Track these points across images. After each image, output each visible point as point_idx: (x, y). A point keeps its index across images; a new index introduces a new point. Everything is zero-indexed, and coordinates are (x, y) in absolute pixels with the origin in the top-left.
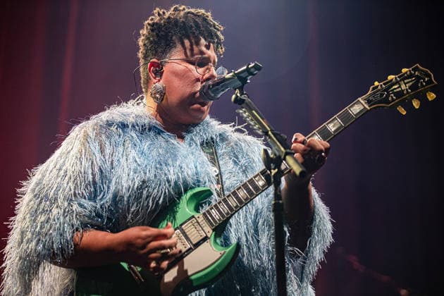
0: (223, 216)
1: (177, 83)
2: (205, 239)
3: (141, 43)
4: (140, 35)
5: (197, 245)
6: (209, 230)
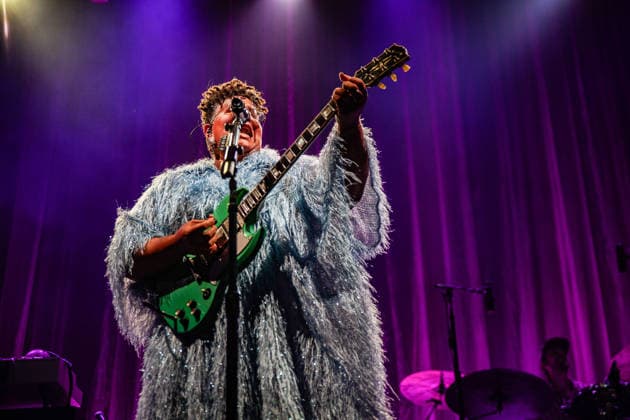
0: (250, 208)
2: (239, 230)
6: (242, 222)
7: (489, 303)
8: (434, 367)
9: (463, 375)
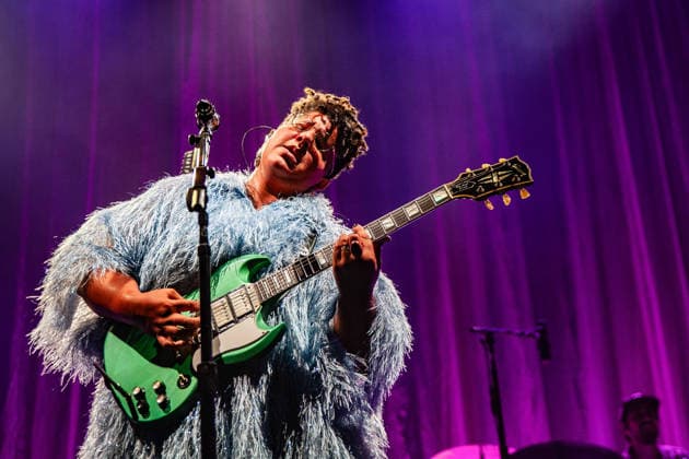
0: (274, 291)
2: (251, 313)
6: (256, 304)
7: (544, 349)
8: (471, 441)
9: (511, 451)
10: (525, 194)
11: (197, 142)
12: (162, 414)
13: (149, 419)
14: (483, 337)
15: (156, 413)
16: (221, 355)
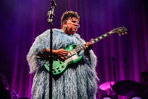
0: (79, 50)
1: (69, 25)
2: (75, 54)
3: (62, 19)
4: (62, 17)
5: (73, 55)
6: (76, 53)
10: (126, 33)
11: (51, 9)
12: (59, 73)
13: (56, 74)
14: (112, 58)
15: (58, 73)
16: (73, 61)
